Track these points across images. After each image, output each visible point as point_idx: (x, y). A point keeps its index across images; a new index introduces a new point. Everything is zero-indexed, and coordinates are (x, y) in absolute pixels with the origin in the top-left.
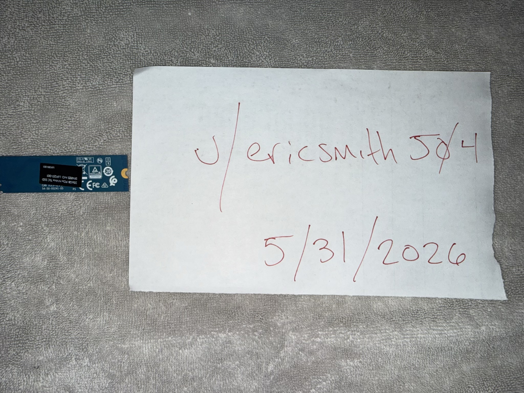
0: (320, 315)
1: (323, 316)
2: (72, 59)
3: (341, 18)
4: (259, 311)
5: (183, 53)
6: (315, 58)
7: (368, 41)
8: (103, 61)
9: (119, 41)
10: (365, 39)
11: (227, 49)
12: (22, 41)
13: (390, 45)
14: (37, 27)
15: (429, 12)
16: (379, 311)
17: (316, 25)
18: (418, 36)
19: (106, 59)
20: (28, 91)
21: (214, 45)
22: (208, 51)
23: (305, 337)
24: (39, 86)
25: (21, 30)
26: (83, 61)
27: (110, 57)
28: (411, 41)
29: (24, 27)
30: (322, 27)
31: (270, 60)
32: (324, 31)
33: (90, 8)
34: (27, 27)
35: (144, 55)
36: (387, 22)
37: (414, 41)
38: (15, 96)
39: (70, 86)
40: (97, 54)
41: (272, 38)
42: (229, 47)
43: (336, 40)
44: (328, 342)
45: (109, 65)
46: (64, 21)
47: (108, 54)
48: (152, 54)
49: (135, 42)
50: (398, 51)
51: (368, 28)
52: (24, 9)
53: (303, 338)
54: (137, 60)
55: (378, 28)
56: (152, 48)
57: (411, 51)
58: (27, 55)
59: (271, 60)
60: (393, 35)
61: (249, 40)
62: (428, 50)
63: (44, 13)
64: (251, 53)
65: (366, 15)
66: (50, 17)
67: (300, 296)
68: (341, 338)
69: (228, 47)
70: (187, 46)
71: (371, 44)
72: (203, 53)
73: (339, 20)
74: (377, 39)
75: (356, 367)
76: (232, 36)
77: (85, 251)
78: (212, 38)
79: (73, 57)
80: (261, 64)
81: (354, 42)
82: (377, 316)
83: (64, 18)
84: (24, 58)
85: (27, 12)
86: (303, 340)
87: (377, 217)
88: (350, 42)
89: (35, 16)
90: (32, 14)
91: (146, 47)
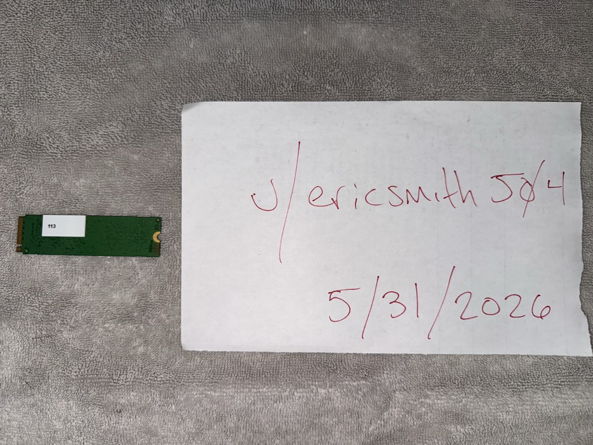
0: (430, 376)
1: (434, 377)
2: (172, 77)
4: (364, 367)
5: (295, 76)
7: (504, 74)
8: (206, 81)
9: (225, 59)
10: (500, 72)
11: (344, 74)
12: (118, 55)
13: (527, 80)
14: (135, 39)
15: (573, 46)
16: (496, 375)
17: (446, 53)
18: (559, 73)
19: (210, 78)
20: (122, 111)
21: (330, 69)
22: (323, 76)
23: (413, 397)
24: (135, 105)
25: (117, 43)
26: (184, 79)
27: (214, 77)
28: (551, 77)
29: (121, 39)
30: (452, 56)
32: (454, 61)
33: (195, 20)
34: (124, 39)
35: (251, 76)
36: (525, 55)
37: (554, 77)
38: (109, 116)
39: (169, 106)
40: (199, 73)
41: (395, 65)
43: (468, 72)
44: (438, 405)
45: (213, 86)
46: (165, 33)
47: (213, 73)
48: (260, 76)
49: (243, 62)
50: (536, 88)
51: (504, 61)
52: (123, 20)
53: (410, 398)
54: (244, 82)
55: (514, 61)
56: (260, 69)
57: (551, 89)
58: (123, 71)
59: (394, 90)
60: (531, 70)
61: (370, 66)
62: (569, 89)
63: (143, 24)
64: (372, 80)
65: (502, 46)
66: (149, 28)
67: (411, 355)
68: (453, 400)
69: (346, 72)
70: (299, 69)
71: (506, 78)
72: (318, 78)
73: (471, 49)
74: (513, 73)
75: (467, 434)
76: (351, 60)
77: (178, 290)
78: (328, 62)
79: (173, 75)
80: (382, 93)
81: (487, 74)
82: (494, 380)
83: (165, 30)
84: (120, 75)
85: (125, 23)
86: (410, 401)
87: (454, 267)
88: (484, 75)
89: (133, 28)
90: (131, 25)
91: (254, 67)
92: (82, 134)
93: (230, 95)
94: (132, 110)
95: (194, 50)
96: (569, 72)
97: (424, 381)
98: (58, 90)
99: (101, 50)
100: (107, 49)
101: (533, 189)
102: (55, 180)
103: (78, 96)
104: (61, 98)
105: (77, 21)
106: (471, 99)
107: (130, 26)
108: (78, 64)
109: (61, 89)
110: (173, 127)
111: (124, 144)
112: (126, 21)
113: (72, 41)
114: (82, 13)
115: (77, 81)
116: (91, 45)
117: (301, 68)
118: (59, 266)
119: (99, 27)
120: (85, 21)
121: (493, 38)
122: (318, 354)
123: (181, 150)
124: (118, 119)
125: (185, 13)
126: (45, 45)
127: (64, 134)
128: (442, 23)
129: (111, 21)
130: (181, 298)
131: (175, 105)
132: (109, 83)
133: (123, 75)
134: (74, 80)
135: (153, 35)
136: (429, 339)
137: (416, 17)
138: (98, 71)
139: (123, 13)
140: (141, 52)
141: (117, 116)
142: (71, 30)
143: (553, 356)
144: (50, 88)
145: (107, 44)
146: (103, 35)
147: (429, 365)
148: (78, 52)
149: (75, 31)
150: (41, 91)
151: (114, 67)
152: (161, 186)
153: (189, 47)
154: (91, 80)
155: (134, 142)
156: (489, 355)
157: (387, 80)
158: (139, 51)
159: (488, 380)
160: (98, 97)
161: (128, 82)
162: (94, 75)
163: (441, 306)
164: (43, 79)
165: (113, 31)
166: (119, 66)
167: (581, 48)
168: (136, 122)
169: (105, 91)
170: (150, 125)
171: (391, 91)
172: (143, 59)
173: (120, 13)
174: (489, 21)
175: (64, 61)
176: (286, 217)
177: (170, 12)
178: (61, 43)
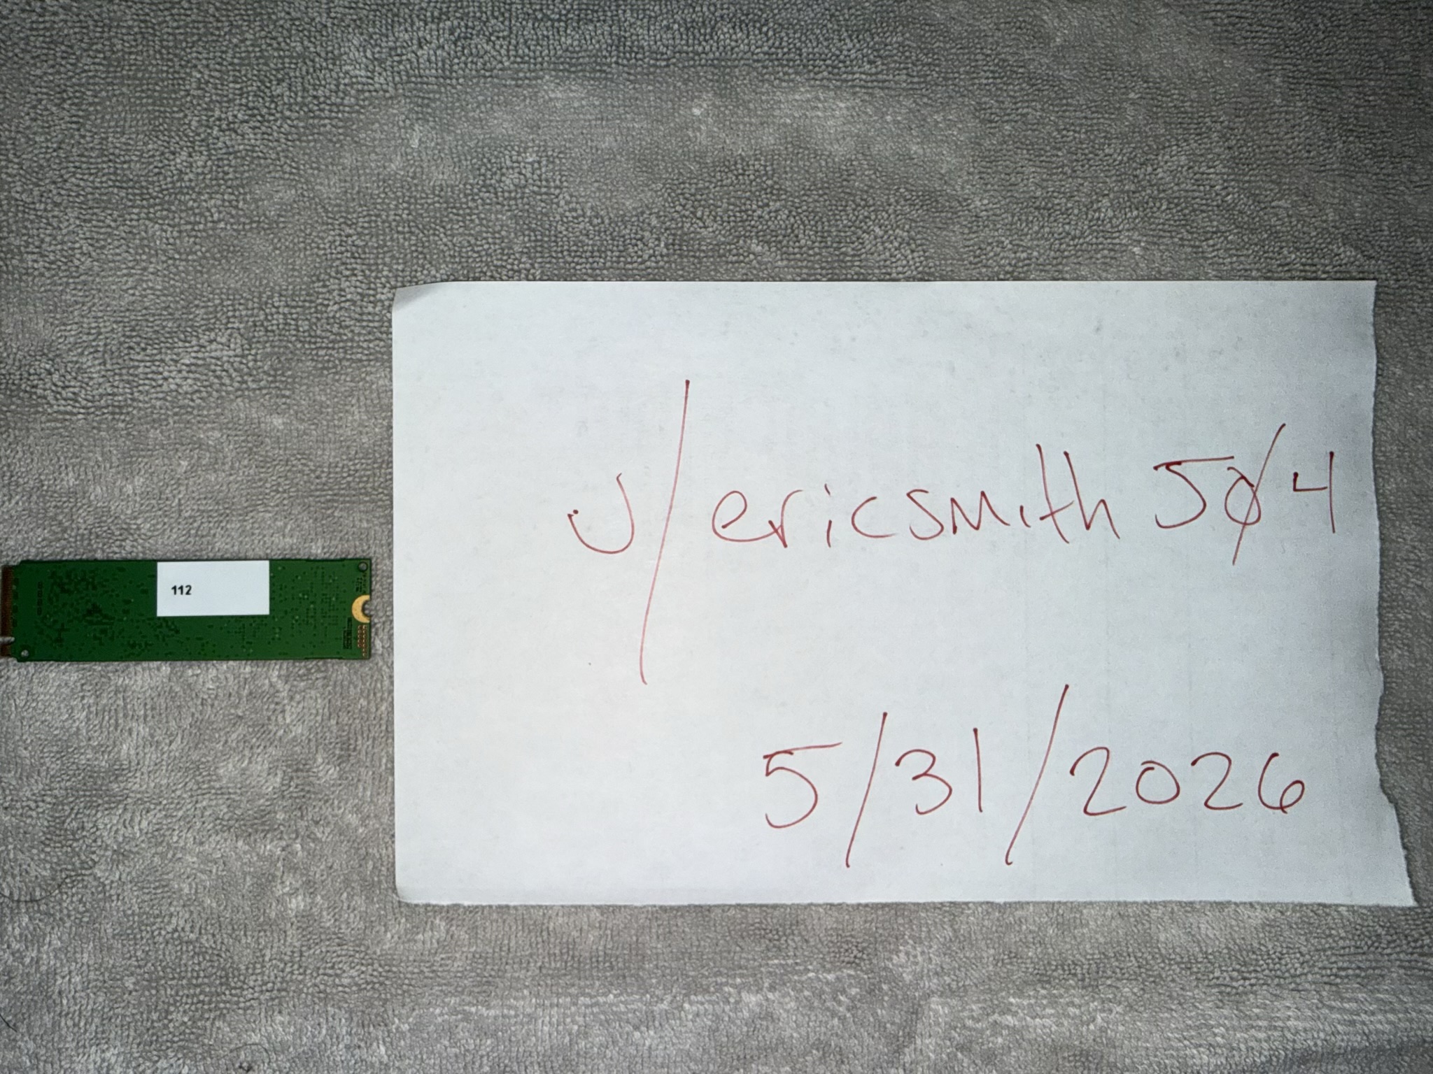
0: (1013, 955)
1: (1021, 958)
2: (367, 219)
3: (1109, 145)
4: (852, 936)
5: (673, 219)
6: (1035, 254)
8: (452, 229)
9: (497, 177)
10: (1177, 205)
11: (794, 213)
12: (226, 162)
13: (1242, 227)
14: (269, 121)
15: (1351, 142)
16: (1174, 951)
17: (1042, 162)
18: (1316, 209)
19: (461, 224)
20: (240, 304)
21: (757, 201)
22: (741, 217)
23: (972, 1010)
24: (273, 290)
25: (223, 131)
26: (397, 226)
27: (472, 221)
28: (1298, 221)
29: (234, 123)
30: (1057, 168)
31: (913, 251)
32: (1060, 181)
33: (421, 77)
34: (242, 122)
35: (565, 220)
36: (1237, 164)
37: (1305, 221)
38: (205, 317)
39: (358, 293)
40: (435, 210)
41: (917, 191)
42: (800, 210)
43: (1095, 206)
44: (1035, 1029)
45: (469, 242)
46: (347, 109)
47: (468, 211)
48: (587, 220)
49: (544, 183)
50: (1264, 247)
52: (238, 74)
53: (966, 1014)
54: (547, 232)
56: (587, 202)
58: (241, 204)
59: (916, 254)
60: (1250, 202)
61: (855, 195)
62: (1342, 249)
63: (290, 85)
64: (861, 228)
65: (1178, 140)
66: (306, 95)
67: (967, 904)
68: (1073, 1019)
69: (797, 208)
70: (683, 202)
72: (729, 222)
73: (1103, 150)
74: (1210, 208)
76: (809, 180)
77: (387, 752)
78: (754, 183)
79: (369, 215)
80: (888, 263)
81: (1144, 211)
82: (1170, 965)
83: (346, 102)
84: (234, 212)
85: (243, 82)
86: (966, 1020)
87: (1067, 687)
88: (1135, 213)
89: (265, 93)
90: (258, 87)
91: (571, 196)
92: (136, 364)
93: (513, 264)
94: (266, 303)
95: (420, 152)
96: (1342, 207)
97: (998, 969)
98: (73, 249)
99: (181, 149)
100: (197, 148)
101: (1258, 494)
102: (70, 480)
103: (124, 266)
104: (81, 271)
105: (118, 74)
106: (1104, 275)
107: (255, 88)
108: (124, 185)
109: (81, 248)
110: (371, 345)
111: (248, 389)
112: (245, 76)
113: (106, 125)
114: (130, 53)
115: (121, 228)
116: (157, 137)
117: (687, 199)
118: (83, 698)
119: (175, 93)
120: (140, 75)
121: (1156, 123)
122: (739, 907)
123: (392, 404)
124: (230, 325)
125: (396, 58)
126: (35, 134)
127: (89, 363)
128: (1033, 85)
129: (206, 77)
130: (393, 774)
131: (374, 289)
132: (204, 234)
133: (241, 213)
134: (113, 224)
135: (317, 113)
136: (1009, 864)
137: (967, 73)
138: (177, 202)
139: (238, 55)
140: (286, 157)
141: (228, 318)
142: (102, 98)
143: (1312, 905)
144: (50, 245)
145: (199, 135)
146: (187, 112)
147: (1009, 926)
148: (123, 153)
149: (114, 99)
150: (28, 253)
151: (217, 193)
152: (342, 492)
153: (408, 146)
154: (157, 226)
155: (273, 385)
156: (1155, 903)
157: (897, 231)
158: (281, 154)
159: (1156, 967)
160: (177, 267)
161: (255, 231)
162: (165, 213)
163: (1037, 784)
164: (32, 222)
165: (211, 101)
166: (230, 190)
167: (1370, 149)
168: (277, 332)
169: (195, 253)
170: (313, 340)
171: (910, 257)
172: (291, 173)
173: (229, 55)
174: (1146, 82)
175: (86, 177)
176: (657, 569)
177: (357, 54)
178: (78, 130)
